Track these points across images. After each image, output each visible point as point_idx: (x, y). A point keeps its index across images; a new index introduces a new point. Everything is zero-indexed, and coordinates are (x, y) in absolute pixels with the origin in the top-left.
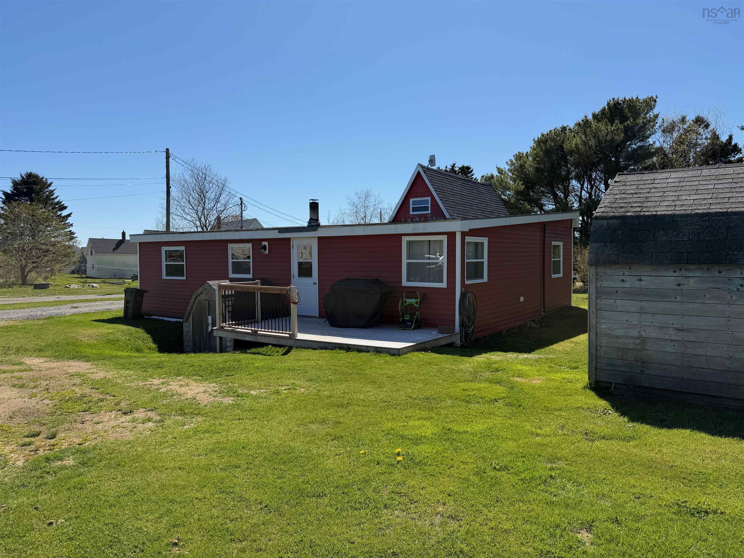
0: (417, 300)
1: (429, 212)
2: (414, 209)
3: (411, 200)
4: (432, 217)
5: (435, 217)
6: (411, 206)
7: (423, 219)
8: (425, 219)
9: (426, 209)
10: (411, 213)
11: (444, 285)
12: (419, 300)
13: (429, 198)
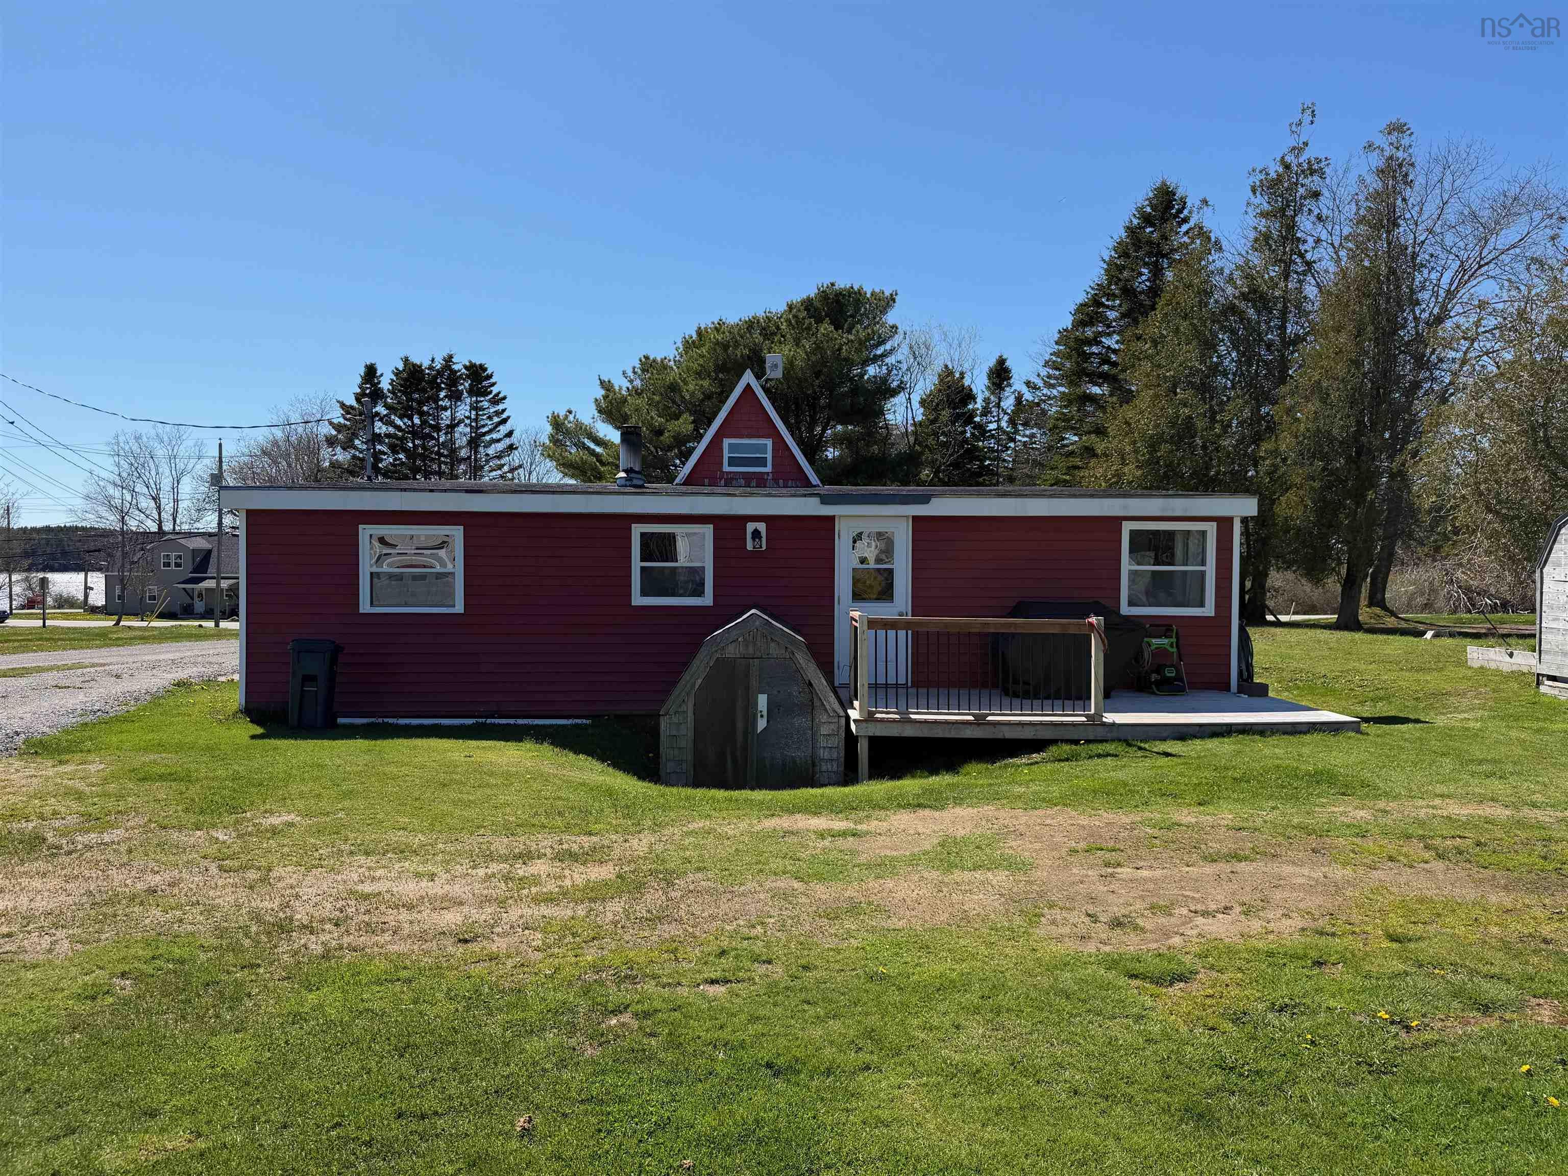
0: (1172, 640)
1: (769, 469)
2: (732, 462)
3: (726, 442)
4: (776, 480)
5: (781, 482)
6: (726, 455)
7: (754, 484)
8: (755, 483)
9: (762, 462)
10: (726, 468)
11: (1208, 610)
12: (1174, 640)
13: (769, 443)
